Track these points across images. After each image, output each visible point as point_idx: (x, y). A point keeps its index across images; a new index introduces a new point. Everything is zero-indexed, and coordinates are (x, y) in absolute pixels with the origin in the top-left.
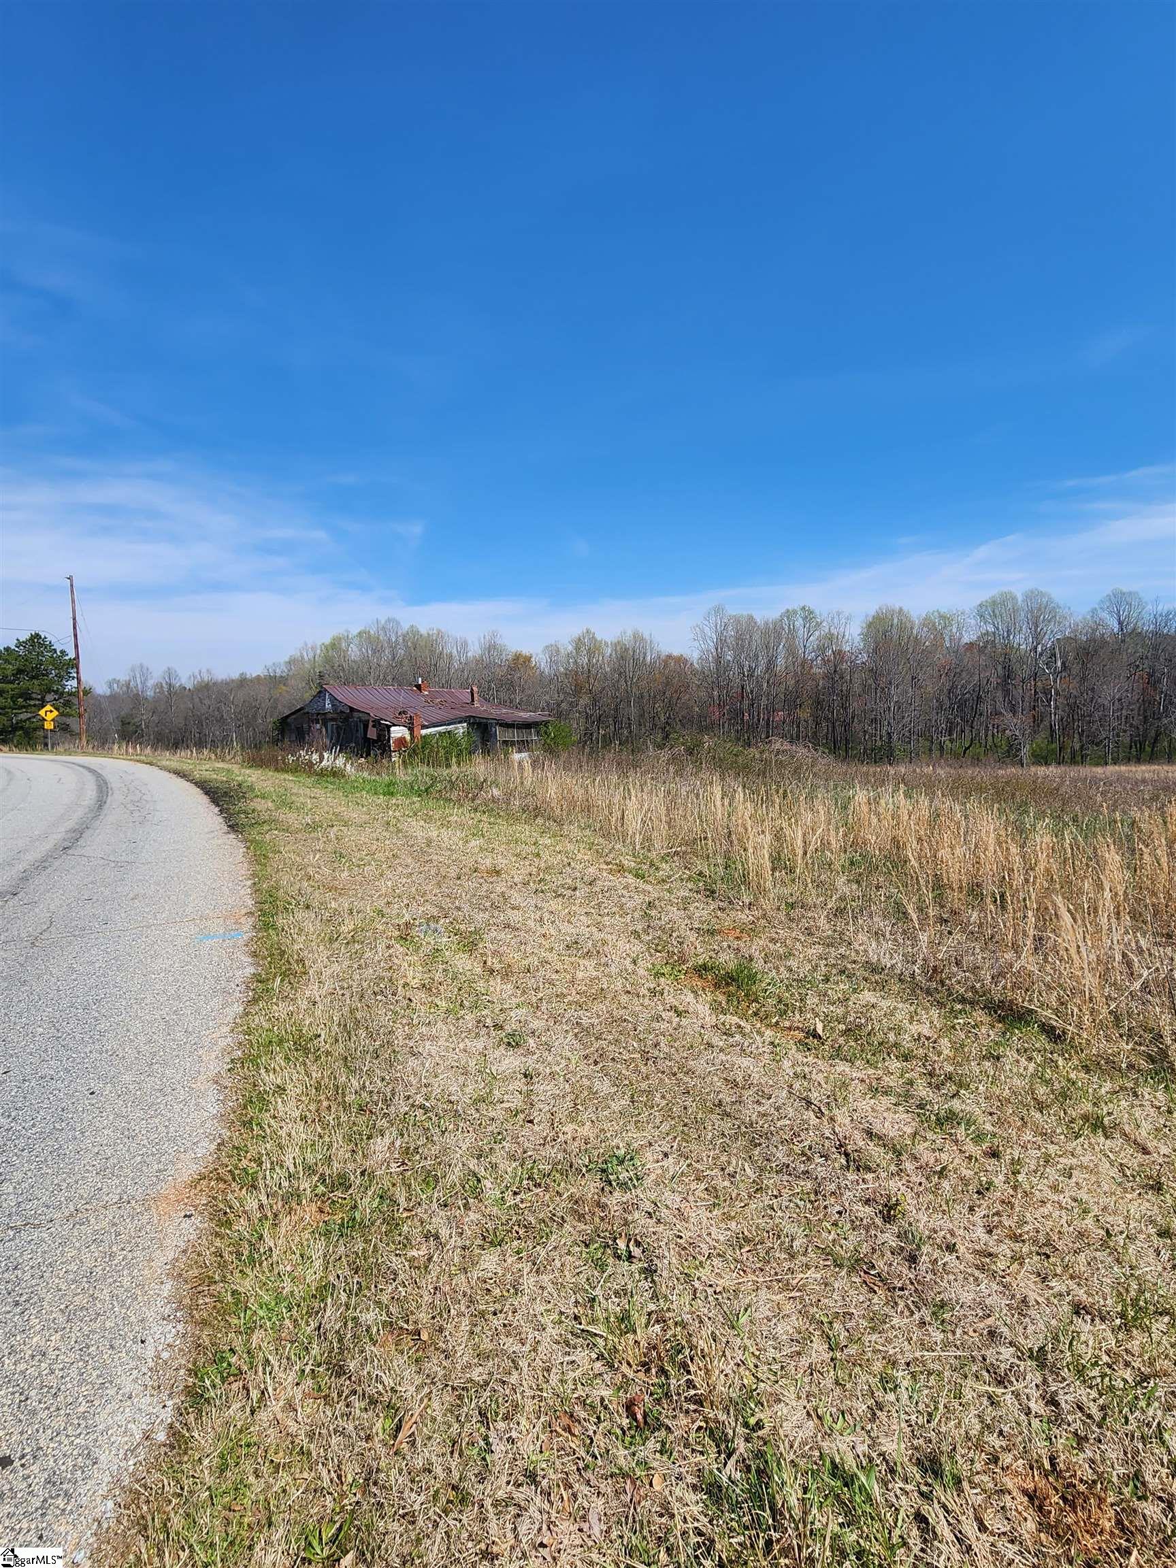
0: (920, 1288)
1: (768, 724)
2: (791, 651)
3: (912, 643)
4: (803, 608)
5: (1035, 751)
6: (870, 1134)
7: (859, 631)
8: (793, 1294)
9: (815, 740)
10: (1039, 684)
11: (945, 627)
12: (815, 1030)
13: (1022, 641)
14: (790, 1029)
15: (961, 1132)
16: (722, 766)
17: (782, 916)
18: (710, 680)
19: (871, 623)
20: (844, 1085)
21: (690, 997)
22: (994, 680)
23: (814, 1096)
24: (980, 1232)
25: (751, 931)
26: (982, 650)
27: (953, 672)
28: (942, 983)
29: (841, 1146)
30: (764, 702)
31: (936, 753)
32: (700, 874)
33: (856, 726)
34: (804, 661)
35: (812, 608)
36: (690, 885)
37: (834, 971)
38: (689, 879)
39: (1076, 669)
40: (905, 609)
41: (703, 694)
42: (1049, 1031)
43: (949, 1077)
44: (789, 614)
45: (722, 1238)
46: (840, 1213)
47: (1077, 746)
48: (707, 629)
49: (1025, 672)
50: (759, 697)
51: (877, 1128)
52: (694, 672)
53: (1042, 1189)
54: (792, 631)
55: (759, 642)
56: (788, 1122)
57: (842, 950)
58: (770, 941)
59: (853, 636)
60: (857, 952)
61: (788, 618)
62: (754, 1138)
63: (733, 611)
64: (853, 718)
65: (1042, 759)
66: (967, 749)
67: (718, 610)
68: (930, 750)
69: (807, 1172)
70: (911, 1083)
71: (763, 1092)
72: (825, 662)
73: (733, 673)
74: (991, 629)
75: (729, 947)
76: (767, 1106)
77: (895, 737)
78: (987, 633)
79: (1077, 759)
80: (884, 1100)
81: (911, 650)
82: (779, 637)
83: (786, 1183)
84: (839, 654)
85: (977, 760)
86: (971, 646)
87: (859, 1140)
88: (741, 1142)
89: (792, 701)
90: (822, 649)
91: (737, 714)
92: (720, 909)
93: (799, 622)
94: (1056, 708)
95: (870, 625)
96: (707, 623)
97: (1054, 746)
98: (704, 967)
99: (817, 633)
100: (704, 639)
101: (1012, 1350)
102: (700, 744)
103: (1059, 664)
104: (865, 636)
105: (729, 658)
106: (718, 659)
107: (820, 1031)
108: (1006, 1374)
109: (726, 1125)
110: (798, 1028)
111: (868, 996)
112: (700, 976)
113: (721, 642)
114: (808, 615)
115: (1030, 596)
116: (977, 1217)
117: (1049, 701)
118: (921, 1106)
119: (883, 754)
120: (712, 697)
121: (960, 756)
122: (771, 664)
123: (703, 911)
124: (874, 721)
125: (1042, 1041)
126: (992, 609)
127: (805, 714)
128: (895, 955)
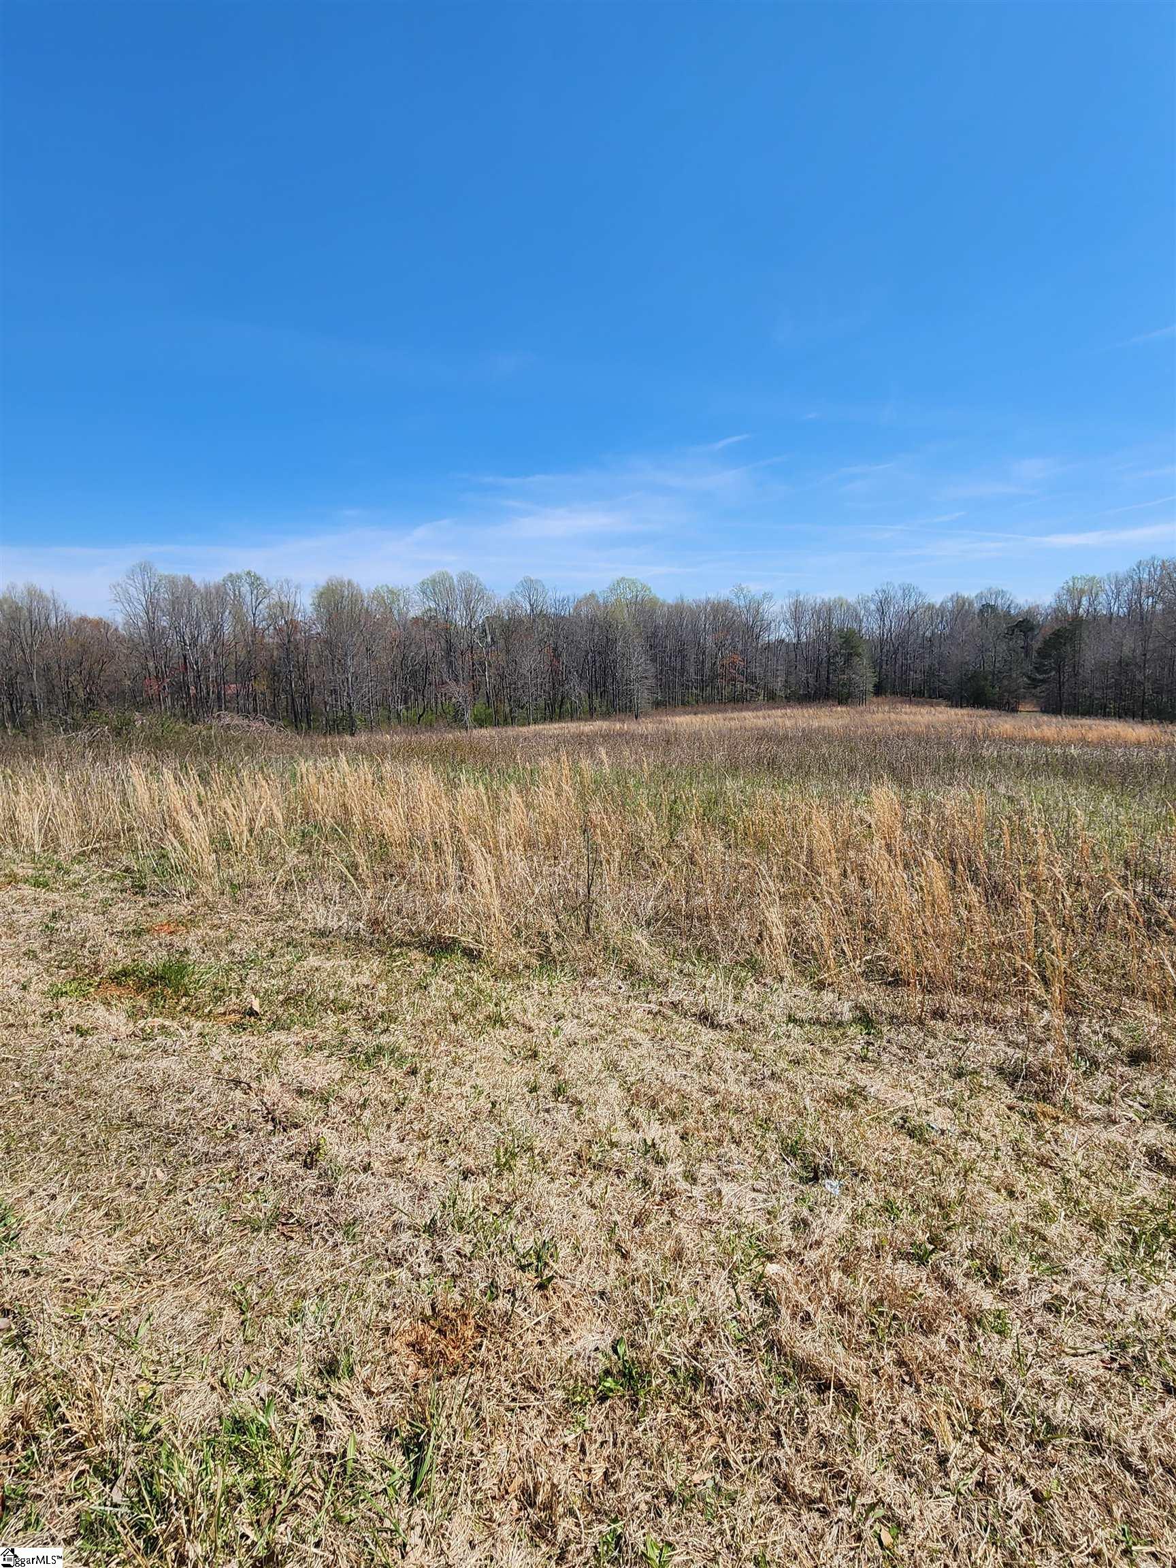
0: (334, 1216)
1: (219, 698)
2: (238, 618)
3: (363, 615)
4: (249, 573)
5: (476, 716)
6: (300, 1093)
7: (311, 601)
8: (205, 1279)
9: (273, 715)
10: (475, 657)
11: (393, 602)
12: (251, 1008)
13: (459, 617)
14: (224, 1014)
15: (384, 1063)
16: (158, 745)
17: (226, 899)
18: (141, 649)
19: (322, 594)
20: (278, 1054)
21: (101, 1010)
22: (439, 653)
23: (244, 1075)
24: (394, 1144)
25: (189, 922)
26: (426, 625)
27: (403, 645)
28: (384, 932)
29: (269, 1113)
30: (212, 674)
31: (394, 721)
32: (127, 870)
33: (316, 697)
34: (255, 629)
35: (259, 573)
36: (113, 885)
37: (280, 945)
38: (112, 878)
39: (501, 643)
40: (355, 581)
41: (135, 666)
42: (469, 954)
43: (382, 1016)
44: (233, 579)
45: (121, 1259)
46: (262, 1179)
47: (508, 710)
48: (132, 590)
49: (464, 645)
50: (206, 669)
51: (307, 1084)
52: (120, 640)
53: (449, 1087)
54: (239, 597)
55: (200, 607)
56: (212, 1109)
57: (290, 922)
58: (211, 929)
59: (305, 605)
60: (305, 920)
61: (232, 582)
62: (170, 1137)
63: (164, 570)
64: (312, 689)
65: (481, 723)
66: (421, 716)
67: (145, 568)
68: (389, 718)
69: (229, 1152)
70: (345, 1032)
71: (185, 1088)
72: (279, 631)
73: (172, 639)
74: (433, 605)
75: (160, 944)
76: (189, 1101)
77: (355, 708)
78: (430, 610)
79: (509, 720)
80: (318, 1056)
81: (362, 623)
82: (223, 603)
83: (204, 1172)
84: (293, 625)
85: (430, 726)
86: (416, 620)
87: (288, 1101)
88: (155, 1147)
89: (245, 673)
90: (273, 618)
91: (183, 687)
92: (151, 905)
93: (245, 589)
94: (490, 677)
95: (321, 595)
96: (131, 582)
97: (490, 710)
98: (125, 973)
99: (266, 601)
100: (130, 601)
101: (410, 1232)
102: (129, 723)
103: (489, 639)
104: (317, 606)
105: (165, 624)
106: (151, 626)
107: (256, 1008)
108: (403, 1255)
109: (136, 1137)
110: (234, 1011)
111: (313, 961)
112: (119, 984)
113: (152, 605)
114: (255, 582)
115: (464, 577)
116: (393, 1133)
117: (484, 671)
118: (353, 1050)
119: (343, 724)
120: (146, 668)
121: (418, 722)
122: (216, 630)
123: (128, 912)
124: (334, 692)
125: (464, 964)
126: (434, 587)
127: (261, 686)
128: (343, 916)
